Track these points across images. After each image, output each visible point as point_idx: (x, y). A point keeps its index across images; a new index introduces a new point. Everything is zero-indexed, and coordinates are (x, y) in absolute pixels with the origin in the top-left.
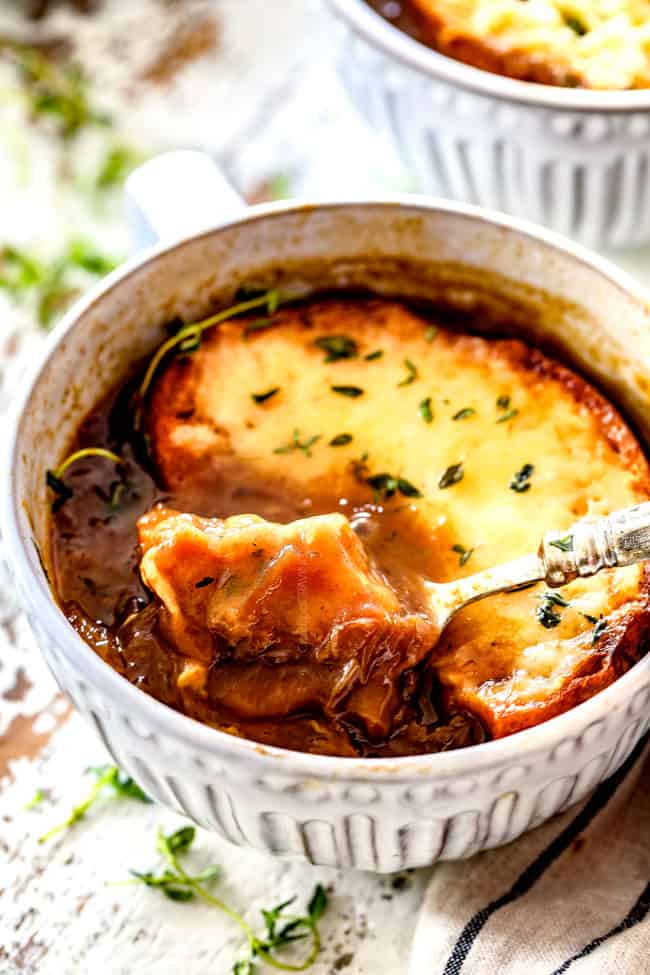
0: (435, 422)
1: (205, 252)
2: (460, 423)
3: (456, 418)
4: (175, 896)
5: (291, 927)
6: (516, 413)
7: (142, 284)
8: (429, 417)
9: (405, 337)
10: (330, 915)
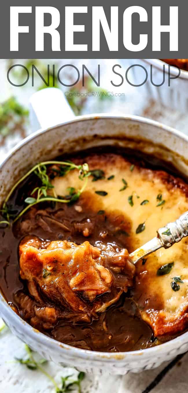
0: (134, 206)
1: (57, 134)
2: (143, 206)
3: (142, 204)
4: (31, 368)
5: (71, 385)
6: (164, 202)
7: (32, 145)
8: (132, 203)
9: (122, 169)
10: (86, 379)
